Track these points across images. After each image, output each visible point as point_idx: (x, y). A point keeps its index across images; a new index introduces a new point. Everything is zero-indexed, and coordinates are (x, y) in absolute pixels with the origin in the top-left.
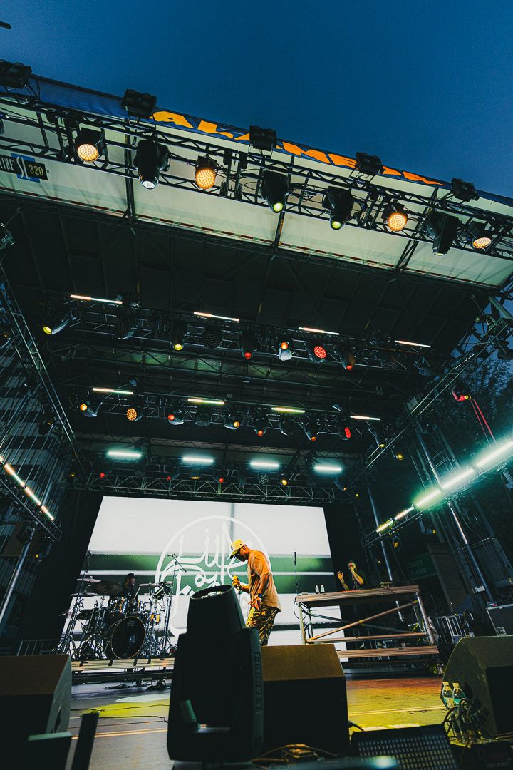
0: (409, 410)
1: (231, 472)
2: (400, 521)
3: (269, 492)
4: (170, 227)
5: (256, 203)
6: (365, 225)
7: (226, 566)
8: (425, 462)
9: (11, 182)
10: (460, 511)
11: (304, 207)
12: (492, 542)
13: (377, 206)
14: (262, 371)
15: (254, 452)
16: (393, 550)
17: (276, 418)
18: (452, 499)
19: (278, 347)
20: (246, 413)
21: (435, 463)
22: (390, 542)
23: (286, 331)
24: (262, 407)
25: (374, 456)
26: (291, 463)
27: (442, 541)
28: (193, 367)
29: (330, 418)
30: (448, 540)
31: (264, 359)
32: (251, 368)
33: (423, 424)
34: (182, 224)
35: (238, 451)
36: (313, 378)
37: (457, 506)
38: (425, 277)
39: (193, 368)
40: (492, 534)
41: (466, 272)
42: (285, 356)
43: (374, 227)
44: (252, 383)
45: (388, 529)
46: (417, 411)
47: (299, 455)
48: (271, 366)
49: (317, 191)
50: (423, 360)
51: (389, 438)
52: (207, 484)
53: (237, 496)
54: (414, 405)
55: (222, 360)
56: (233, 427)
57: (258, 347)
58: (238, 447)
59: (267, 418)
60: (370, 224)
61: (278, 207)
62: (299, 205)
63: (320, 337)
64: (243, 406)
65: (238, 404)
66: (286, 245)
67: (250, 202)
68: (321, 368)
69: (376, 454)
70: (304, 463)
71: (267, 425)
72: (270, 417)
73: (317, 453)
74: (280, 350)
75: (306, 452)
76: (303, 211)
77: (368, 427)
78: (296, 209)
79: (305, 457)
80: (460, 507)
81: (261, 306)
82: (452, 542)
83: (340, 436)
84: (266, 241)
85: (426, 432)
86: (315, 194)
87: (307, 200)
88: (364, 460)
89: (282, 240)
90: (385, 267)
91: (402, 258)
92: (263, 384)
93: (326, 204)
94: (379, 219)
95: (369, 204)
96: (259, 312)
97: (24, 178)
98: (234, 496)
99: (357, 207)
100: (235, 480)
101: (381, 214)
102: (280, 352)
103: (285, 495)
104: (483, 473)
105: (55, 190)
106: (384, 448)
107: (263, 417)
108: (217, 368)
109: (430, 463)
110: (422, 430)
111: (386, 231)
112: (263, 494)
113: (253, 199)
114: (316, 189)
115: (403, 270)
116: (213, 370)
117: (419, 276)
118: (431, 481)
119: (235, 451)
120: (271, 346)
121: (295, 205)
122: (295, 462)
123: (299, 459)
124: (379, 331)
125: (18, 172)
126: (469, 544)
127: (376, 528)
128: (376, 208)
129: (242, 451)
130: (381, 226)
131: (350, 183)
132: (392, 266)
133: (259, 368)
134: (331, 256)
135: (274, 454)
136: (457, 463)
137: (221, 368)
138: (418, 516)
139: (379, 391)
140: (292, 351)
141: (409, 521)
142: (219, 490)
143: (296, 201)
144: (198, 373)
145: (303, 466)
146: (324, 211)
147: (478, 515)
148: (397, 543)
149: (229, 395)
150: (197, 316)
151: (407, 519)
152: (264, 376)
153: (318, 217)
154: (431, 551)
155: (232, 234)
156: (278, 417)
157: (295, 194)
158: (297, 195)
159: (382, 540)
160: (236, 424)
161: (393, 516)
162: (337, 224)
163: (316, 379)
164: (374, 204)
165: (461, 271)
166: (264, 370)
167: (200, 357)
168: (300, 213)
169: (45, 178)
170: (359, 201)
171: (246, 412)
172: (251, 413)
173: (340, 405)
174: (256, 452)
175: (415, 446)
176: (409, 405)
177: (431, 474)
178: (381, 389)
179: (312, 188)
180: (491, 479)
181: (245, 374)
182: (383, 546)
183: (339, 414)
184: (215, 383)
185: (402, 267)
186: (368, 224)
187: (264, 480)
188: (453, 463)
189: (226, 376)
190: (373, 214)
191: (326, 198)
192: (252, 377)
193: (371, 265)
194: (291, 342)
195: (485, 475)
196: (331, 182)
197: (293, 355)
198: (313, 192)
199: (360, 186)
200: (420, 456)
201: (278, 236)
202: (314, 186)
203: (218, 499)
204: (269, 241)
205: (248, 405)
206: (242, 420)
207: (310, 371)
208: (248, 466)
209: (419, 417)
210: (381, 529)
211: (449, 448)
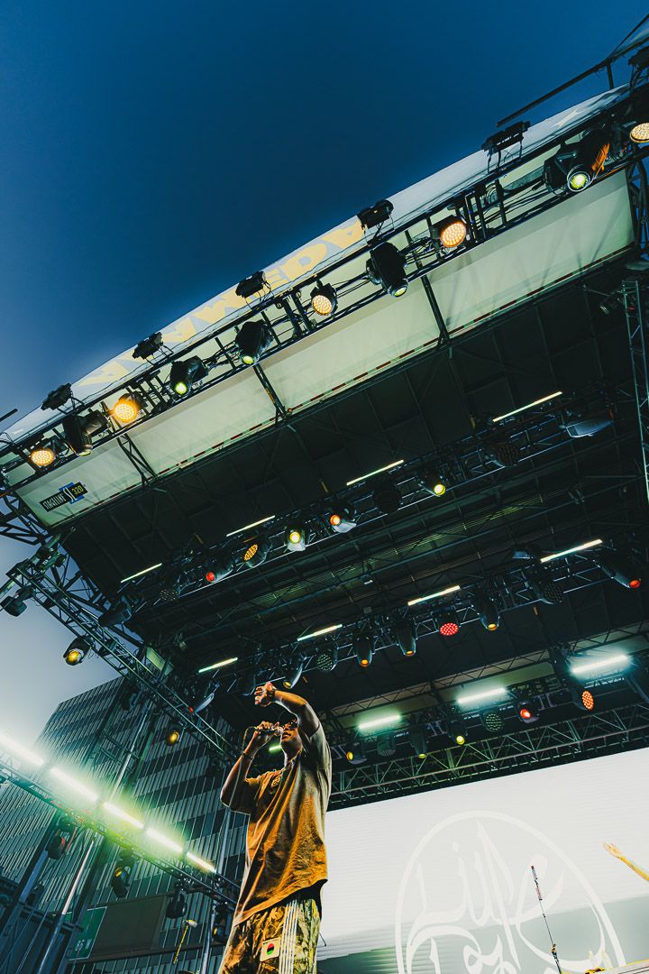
9: (69, 510)
15: (474, 680)
32: (370, 561)
35: (451, 686)
41: (551, 271)
48: (393, 546)
53: (484, 767)
66: (298, 407)
81: (323, 483)
89: (289, 406)
90: (426, 349)
96: (326, 490)
97: (75, 501)
105: (96, 496)
125: (68, 499)
132: (436, 340)
142: (451, 764)
149: (367, 611)
165: (542, 275)
167: (304, 578)
169: (85, 491)
184: (347, 602)
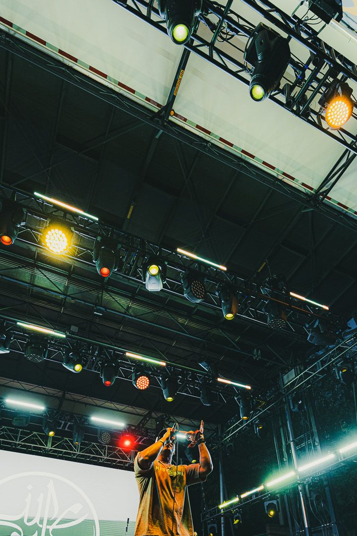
0: (283, 383)
1: (65, 425)
2: (246, 499)
3: (109, 453)
4: (7, 34)
5: (147, 19)
6: (295, 108)
7: (48, 527)
8: (286, 442)
10: (308, 495)
11: (219, 52)
12: (331, 528)
13: (318, 80)
14: (121, 303)
15: (97, 406)
16: (232, 526)
17: (130, 367)
18: (305, 482)
19: (146, 270)
20: (93, 354)
21: (296, 444)
22: (230, 519)
23: (160, 250)
24: (115, 350)
25: (233, 430)
26: (139, 424)
27: (282, 522)
28: (27, 278)
29: (194, 377)
30: (290, 522)
31: (126, 288)
32: (106, 296)
33: (295, 401)
34: (28, 34)
35: (78, 402)
36: (183, 325)
37: (307, 490)
38: (346, 215)
39: (29, 282)
40: (333, 519)
42: (154, 286)
43: (305, 115)
44: (107, 317)
45: (231, 506)
46: (293, 384)
47: (151, 417)
48: (133, 299)
49: (242, 27)
50: (317, 323)
51: (256, 411)
52: (35, 436)
53: (69, 454)
54: (290, 377)
55: (69, 277)
56: (74, 369)
57: (120, 265)
58: (77, 397)
59: (118, 365)
60: (301, 108)
61: (181, 31)
62: (211, 45)
63: (203, 268)
64: (90, 344)
65: (85, 341)
66: (181, 117)
67: (138, 13)
68: (194, 314)
69: (237, 427)
70: (154, 427)
71: (117, 372)
72: (123, 365)
73: (171, 417)
74: (148, 275)
75: (159, 415)
76: (216, 57)
77: (235, 394)
78: (205, 50)
79: (156, 420)
80: (310, 491)
81: (132, 207)
82: (293, 525)
83: (201, 400)
84: (154, 102)
85: (296, 409)
86: (237, 32)
87: (224, 39)
88: (223, 431)
89: (176, 107)
90: (302, 189)
91: (327, 180)
92: (120, 321)
93: (250, 54)
94: (315, 105)
95: (308, 73)
96: (129, 217)
98: (66, 453)
99: (290, 73)
100: (70, 435)
101: (319, 97)
102: (147, 279)
103: (126, 459)
104: (343, 460)
106: (247, 421)
107: (114, 363)
108: (62, 288)
109: (292, 444)
110: (292, 407)
111: (319, 127)
112: (102, 455)
113: (144, 10)
114: (242, 22)
115: (323, 199)
116: (56, 289)
117: (340, 213)
118: (287, 463)
119: (74, 401)
120: (137, 267)
121: (205, 43)
122: (144, 425)
123: (149, 422)
124: (275, 276)
126: (308, 528)
127: (219, 503)
128: (315, 84)
129: (83, 403)
130: (315, 117)
131: (292, 26)
132: (312, 189)
133: (117, 298)
134: (238, 153)
135: (121, 411)
136: (319, 447)
137: (67, 288)
138: (265, 496)
139: (257, 354)
140: (163, 279)
141: (255, 500)
142: (49, 444)
143: (208, 35)
144: (35, 289)
145: (154, 430)
146: (244, 68)
147: (325, 502)
148: (238, 521)
149: (74, 328)
150: (39, 198)
151: (254, 498)
152: (123, 311)
153: (235, 74)
154: (268, 532)
155: (105, 76)
156: (133, 366)
157: (208, 22)
158: (212, 27)
159: (222, 516)
160: (78, 368)
161: (240, 494)
162: (259, 91)
163: (186, 327)
164: (313, 77)
166: (124, 302)
167: (39, 267)
168: (210, 58)
170: (296, 65)
171: (93, 352)
172: (99, 355)
173: (209, 363)
174: (100, 406)
175: (281, 424)
176: (285, 377)
177: (290, 455)
178: (259, 352)
179: (235, 18)
180: (346, 468)
181: (99, 302)
182: (222, 522)
183: (205, 375)
184: (57, 309)
185: (322, 194)
186: (298, 108)
187: (105, 440)
188: (315, 446)
189: (73, 301)
190: (309, 94)
191: (253, 44)
192: (106, 308)
193: (286, 180)
194: (164, 267)
195: (343, 462)
196: (266, 14)
197: (164, 286)
198: (236, 28)
199: (304, 36)
200: (282, 434)
201: (172, 99)
202: (238, 16)
203: (46, 454)
204: (158, 105)
205: (97, 345)
206: (86, 361)
207: (181, 316)
208: (86, 420)
209: (293, 392)
210: (223, 505)
211: (315, 430)
